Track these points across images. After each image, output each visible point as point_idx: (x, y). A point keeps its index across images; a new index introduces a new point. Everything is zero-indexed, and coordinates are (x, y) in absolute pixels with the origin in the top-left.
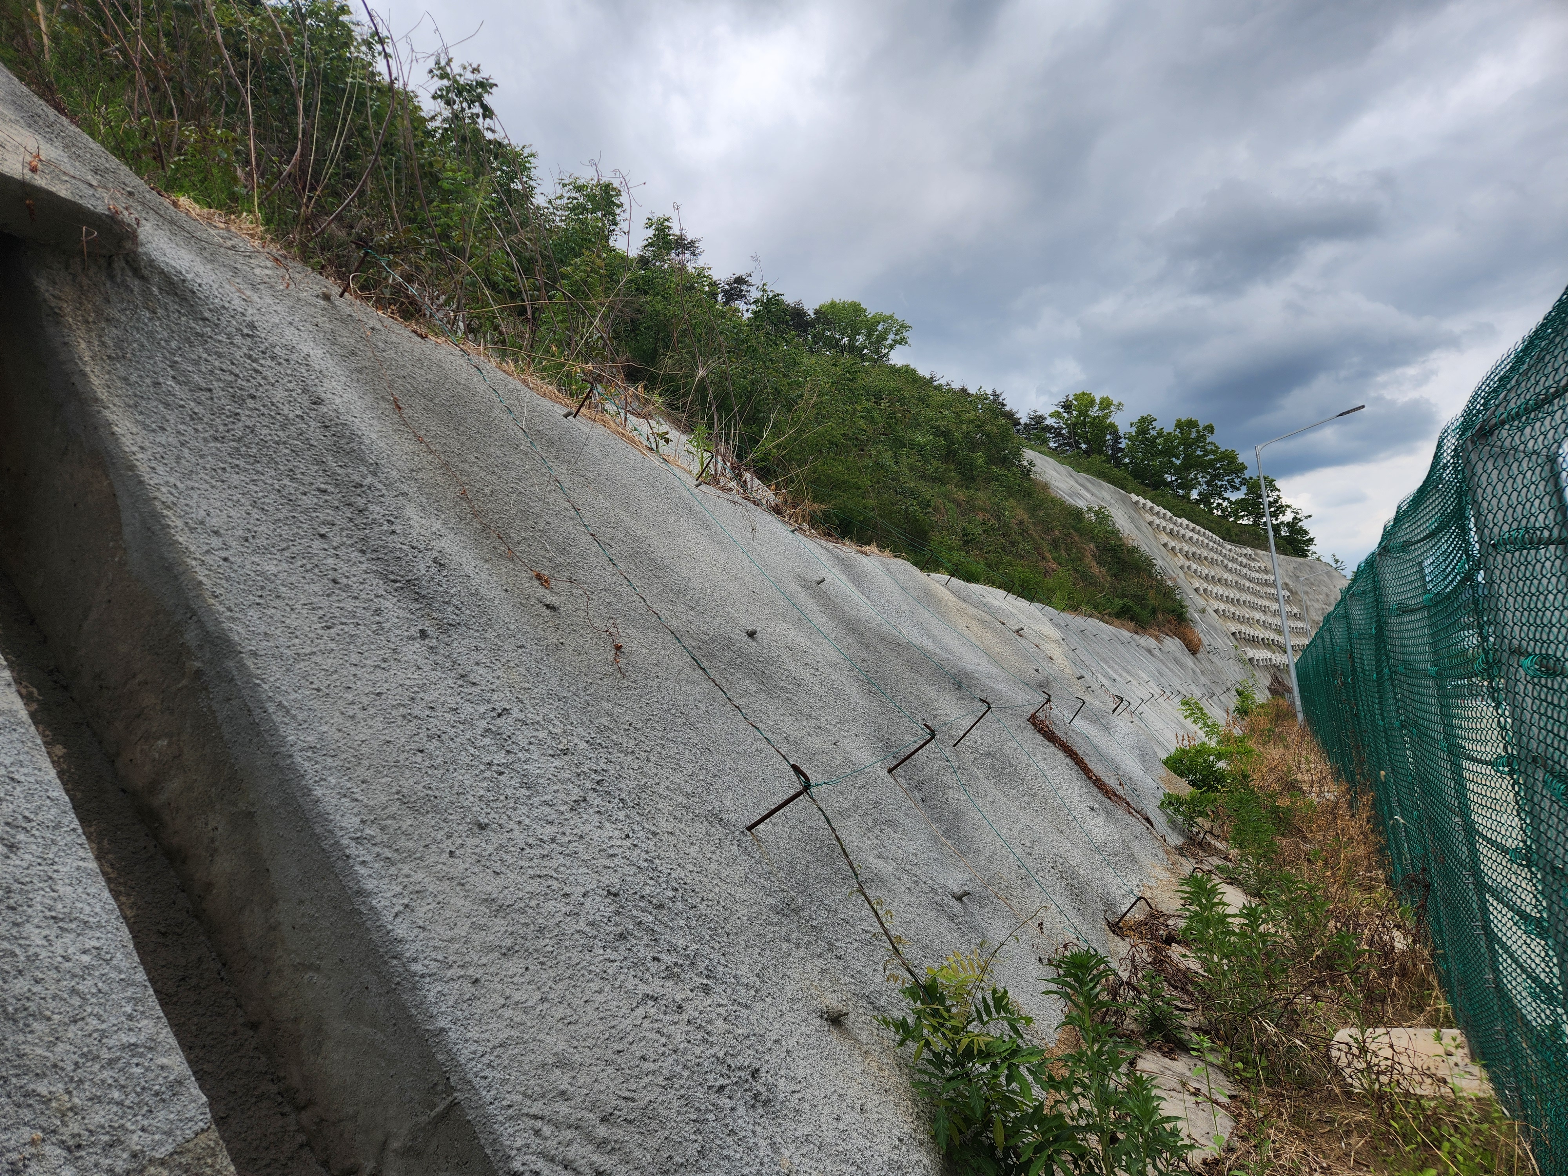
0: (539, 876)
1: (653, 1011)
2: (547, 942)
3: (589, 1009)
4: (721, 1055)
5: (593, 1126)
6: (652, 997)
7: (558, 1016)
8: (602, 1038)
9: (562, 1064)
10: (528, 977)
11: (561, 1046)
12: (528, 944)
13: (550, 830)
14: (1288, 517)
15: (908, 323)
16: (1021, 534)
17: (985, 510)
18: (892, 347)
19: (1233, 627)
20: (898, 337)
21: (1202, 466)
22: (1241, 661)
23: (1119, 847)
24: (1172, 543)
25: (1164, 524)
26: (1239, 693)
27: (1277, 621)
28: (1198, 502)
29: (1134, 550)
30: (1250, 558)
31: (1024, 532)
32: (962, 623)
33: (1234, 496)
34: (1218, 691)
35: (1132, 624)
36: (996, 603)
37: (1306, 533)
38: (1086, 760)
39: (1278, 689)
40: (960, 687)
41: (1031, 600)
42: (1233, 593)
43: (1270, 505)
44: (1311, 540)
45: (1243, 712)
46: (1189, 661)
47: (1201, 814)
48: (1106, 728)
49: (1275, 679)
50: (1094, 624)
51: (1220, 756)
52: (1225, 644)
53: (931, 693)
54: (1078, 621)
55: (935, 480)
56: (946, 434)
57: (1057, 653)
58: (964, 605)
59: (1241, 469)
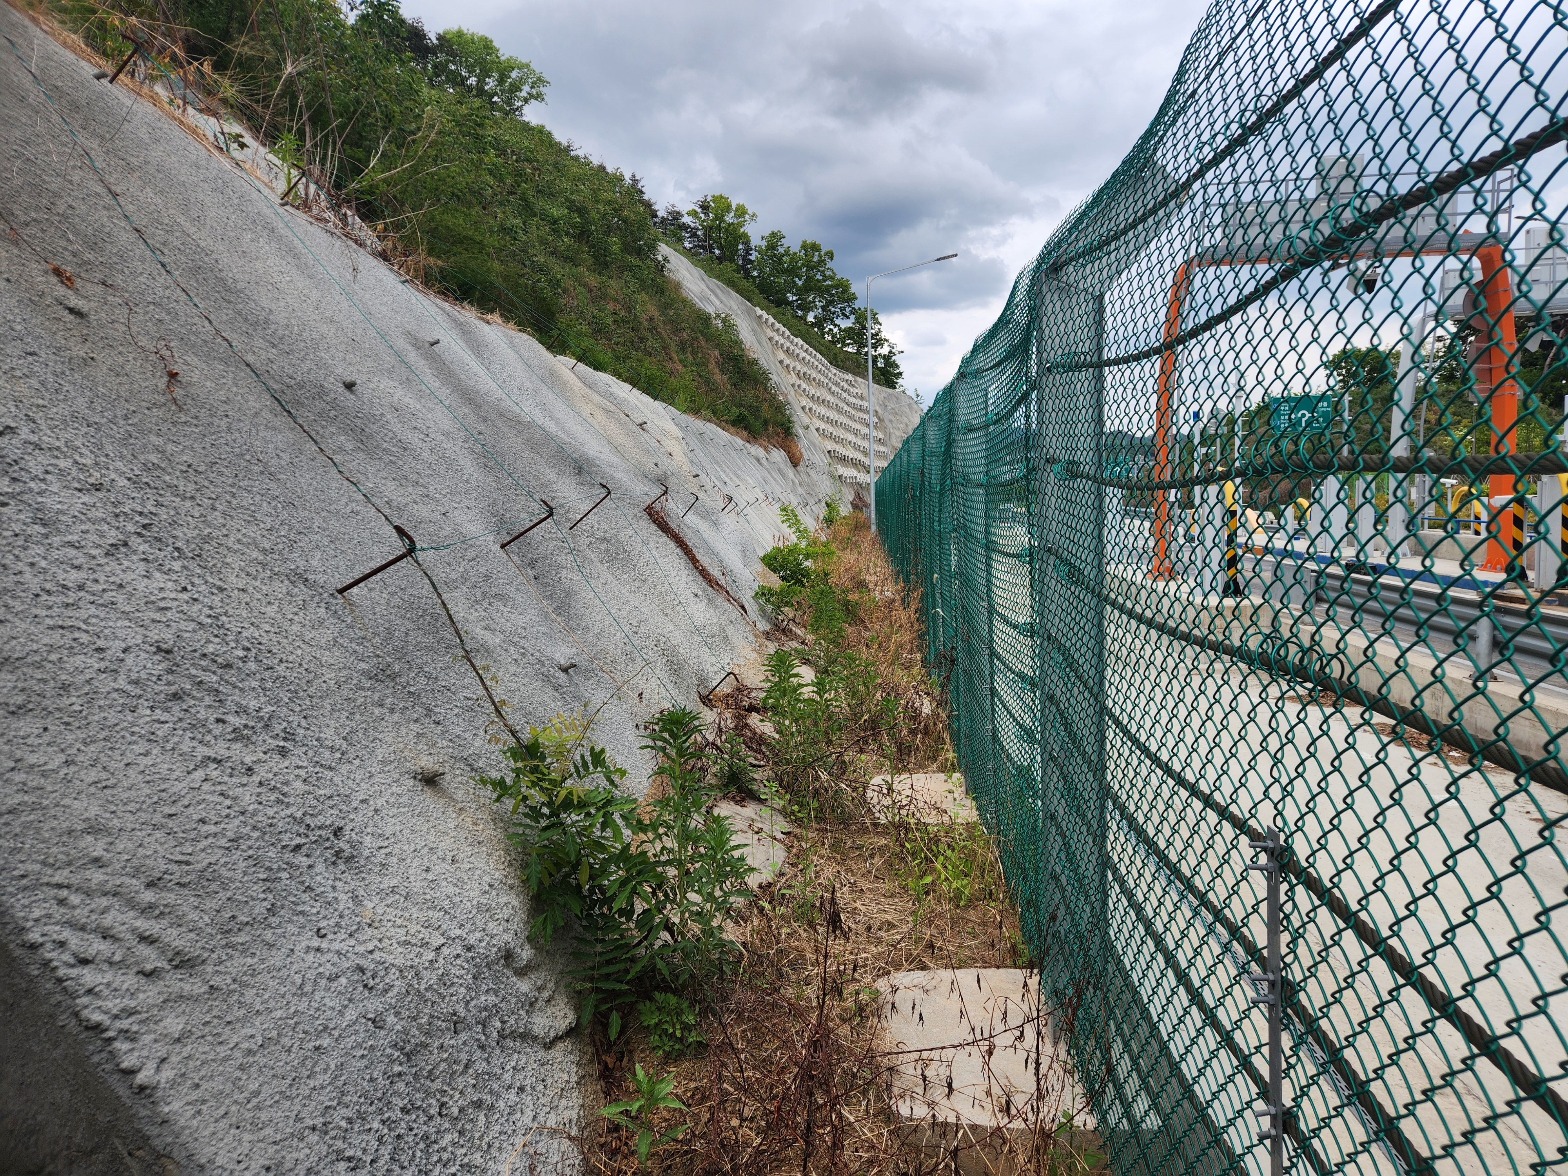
0: (62, 627)
1: (215, 773)
2: (74, 701)
3: (131, 772)
4: (299, 814)
5: (137, 892)
6: (215, 759)
7: (90, 780)
8: (149, 802)
9: (94, 829)
10: (47, 738)
11: (93, 811)
12: (46, 702)
13: (75, 576)
14: (884, 350)
15: (546, 77)
16: (650, 330)
17: (617, 300)
18: (526, 101)
19: (830, 445)
20: (534, 92)
21: (821, 291)
22: (832, 477)
23: (715, 630)
24: (787, 361)
25: (782, 341)
26: (828, 505)
27: (865, 444)
28: (813, 325)
29: (755, 362)
30: (851, 384)
31: (653, 329)
32: (586, 410)
33: (845, 324)
34: (811, 502)
35: (745, 433)
36: (622, 394)
37: (897, 367)
38: (695, 551)
39: (858, 504)
40: (580, 471)
41: (654, 396)
42: (833, 415)
43: (873, 336)
44: (900, 374)
45: (829, 521)
46: (790, 472)
47: (787, 604)
48: (715, 524)
49: (858, 496)
50: (712, 429)
51: (807, 556)
52: (821, 460)
53: (551, 475)
54: (698, 424)
55: (566, 259)
56: (581, 211)
57: (677, 449)
58: (589, 392)
59: (852, 298)
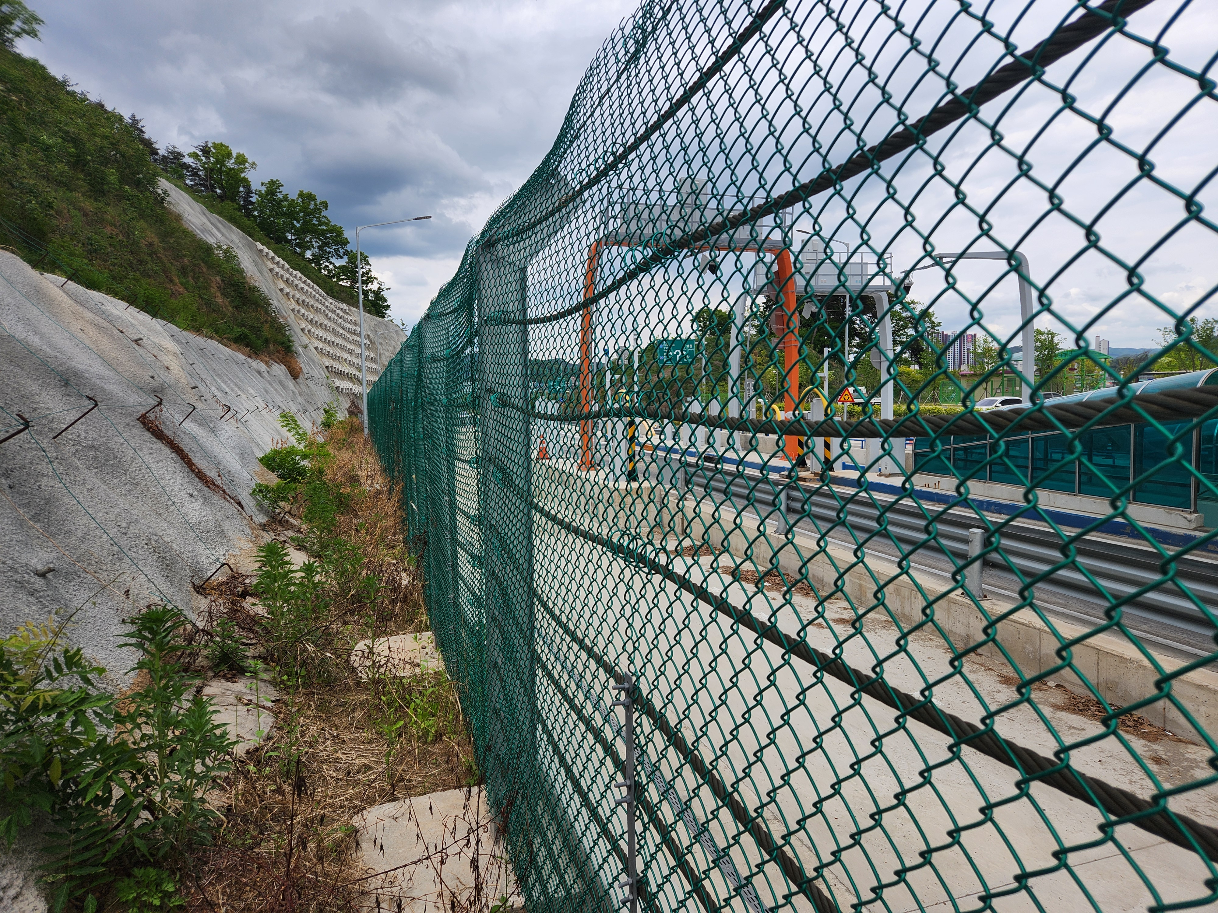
14: (374, 286)
16: (150, 255)
17: (114, 225)
18: (18, 34)
19: (327, 362)
20: (27, 27)
21: (318, 233)
22: (330, 388)
23: (211, 526)
24: (287, 290)
25: (282, 272)
26: (326, 412)
27: (358, 361)
28: (310, 261)
29: (255, 289)
30: (345, 312)
31: (153, 254)
32: (76, 326)
33: (339, 263)
34: (311, 409)
35: (248, 350)
36: (115, 312)
37: (386, 300)
38: (191, 455)
39: (354, 410)
40: (67, 383)
41: (154, 315)
42: (330, 337)
43: (363, 275)
44: (388, 306)
45: (327, 425)
46: (290, 384)
47: (283, 499)
48: (213, 431)
49: (353, 404)
50: (213, 345)
51: (304, 457)
52: (320, 374)
53: (33, 387)
54: (200, 341)
55: (60, 184)
56: (76, 141)
57: (174, 365)
58: (81, 309)
59: (345, 242)
